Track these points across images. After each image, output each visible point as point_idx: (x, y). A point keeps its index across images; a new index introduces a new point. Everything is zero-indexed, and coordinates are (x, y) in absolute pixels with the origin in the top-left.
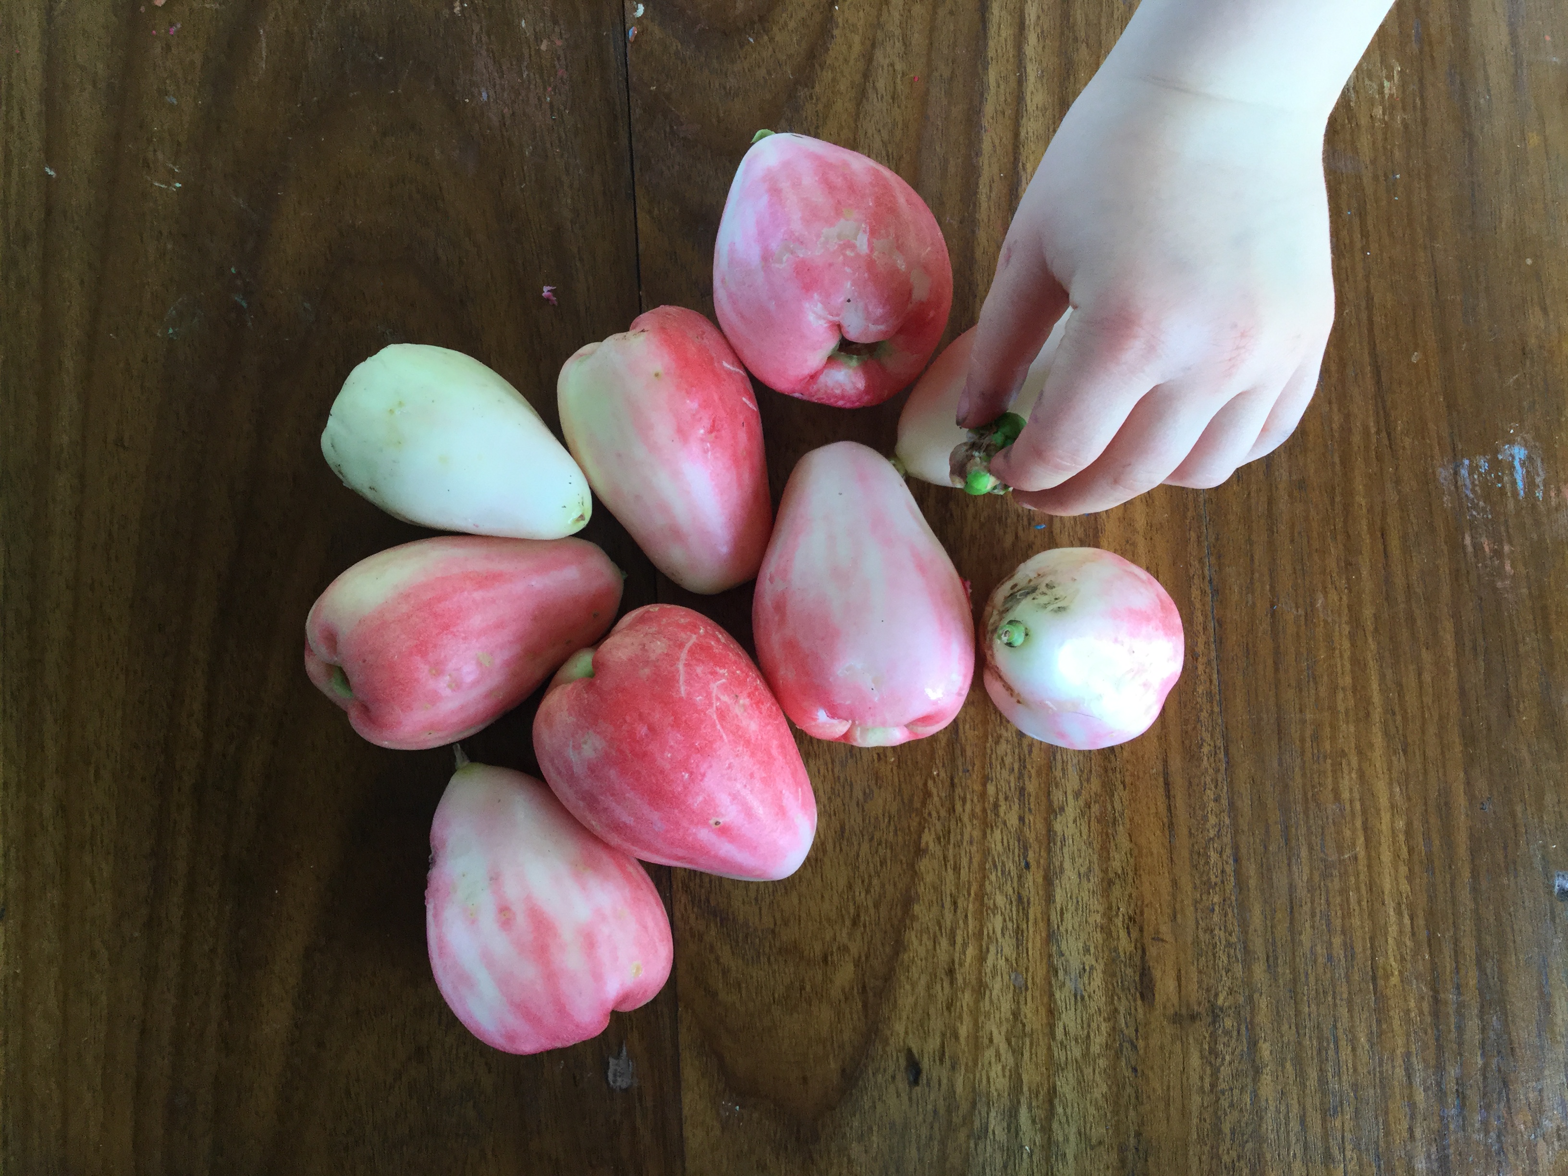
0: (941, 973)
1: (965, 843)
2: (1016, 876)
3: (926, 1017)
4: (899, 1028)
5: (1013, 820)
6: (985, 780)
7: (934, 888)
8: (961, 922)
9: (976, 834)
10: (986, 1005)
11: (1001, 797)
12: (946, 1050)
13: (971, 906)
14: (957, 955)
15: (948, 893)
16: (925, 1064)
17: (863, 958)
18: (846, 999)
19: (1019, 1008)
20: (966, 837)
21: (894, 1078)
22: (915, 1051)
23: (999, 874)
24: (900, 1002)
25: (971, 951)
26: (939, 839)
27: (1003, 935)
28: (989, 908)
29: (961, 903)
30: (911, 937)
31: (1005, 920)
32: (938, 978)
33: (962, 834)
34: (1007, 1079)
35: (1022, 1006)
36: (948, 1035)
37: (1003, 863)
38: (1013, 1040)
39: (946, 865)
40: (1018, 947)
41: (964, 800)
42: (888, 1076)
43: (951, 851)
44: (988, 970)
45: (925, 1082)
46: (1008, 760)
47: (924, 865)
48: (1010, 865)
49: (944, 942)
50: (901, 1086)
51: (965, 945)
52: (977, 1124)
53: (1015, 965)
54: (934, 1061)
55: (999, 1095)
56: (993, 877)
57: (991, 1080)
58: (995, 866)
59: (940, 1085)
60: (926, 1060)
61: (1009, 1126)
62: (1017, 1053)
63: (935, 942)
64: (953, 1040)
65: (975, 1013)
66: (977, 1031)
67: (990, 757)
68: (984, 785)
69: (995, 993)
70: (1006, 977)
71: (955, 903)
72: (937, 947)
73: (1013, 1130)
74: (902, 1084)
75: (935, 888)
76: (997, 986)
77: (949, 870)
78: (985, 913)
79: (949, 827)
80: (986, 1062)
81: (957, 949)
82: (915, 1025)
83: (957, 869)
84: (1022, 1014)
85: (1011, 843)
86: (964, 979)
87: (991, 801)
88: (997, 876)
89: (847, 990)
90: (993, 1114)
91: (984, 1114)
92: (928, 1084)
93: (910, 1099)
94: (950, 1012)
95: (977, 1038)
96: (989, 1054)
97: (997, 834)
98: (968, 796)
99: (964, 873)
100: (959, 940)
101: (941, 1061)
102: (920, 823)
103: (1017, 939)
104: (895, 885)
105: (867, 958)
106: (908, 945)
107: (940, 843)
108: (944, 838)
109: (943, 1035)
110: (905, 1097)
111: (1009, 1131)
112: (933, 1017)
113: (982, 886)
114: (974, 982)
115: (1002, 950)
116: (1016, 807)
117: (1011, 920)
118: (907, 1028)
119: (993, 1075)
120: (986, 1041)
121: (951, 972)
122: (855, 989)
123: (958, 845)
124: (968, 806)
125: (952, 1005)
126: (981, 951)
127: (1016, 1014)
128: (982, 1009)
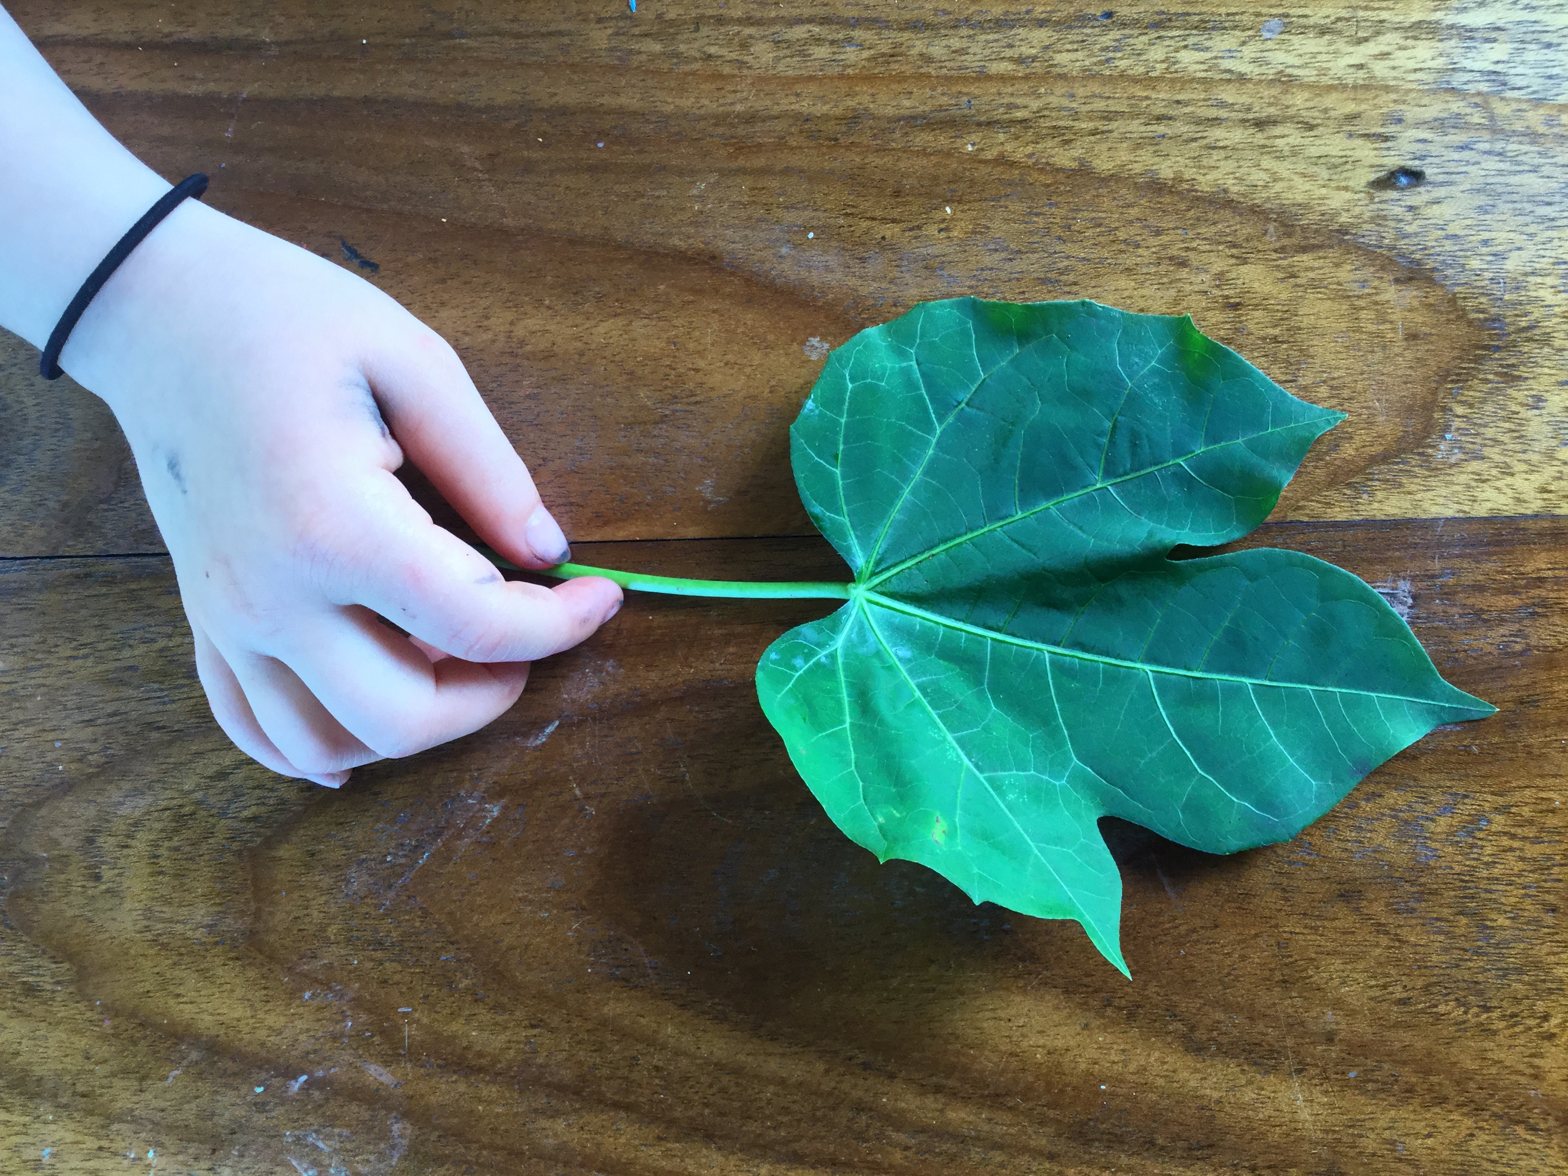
0: (1260, 138)
1: (1074, 105)
2: (1123, 32)
3: (1323, 160)
4: (1337, 200)
5: (1042, 35)
6: (983, 76)
7: (1135, 149)
8: (1187, 110)
9: (1060, 88)
10: (1308, 75)
11: (1008, 53)
12: (1373, 130)
13: (1162, 96)
14: (1233, 115)
15: (1143, 128)
16: (1393, 161)
17: (1234, 251)
18: (1293, 276)
19: (1314, 27)
20: (1065, 102)
21: (1411, 208)
22: (1373, 177)
23: (1119, 55)
24: (1300, 198)
25: (1228, 95)
26: (1067, 142)
27: (1207, 49)
28: (1167, 69)
29: (1159, 110)
30: (1206, 182)
31: (1186, 47)
32: (1267, 142)
33: (1060, 109)
34: (1418, 42)
35: (1311, 21)
36: (1350, 128)
37: (1103, 49)
38: (1360, 34)
39: (1103, 132)
40: (1225, 28)
41: (1011, 107)
42: (1409, 216)
43: (1084, 126)
44: (1257, 71)
45: (1417, 162)
46: (956, 43)
47: (1103, 164)
48: (1108, 39)
49: (1217, 134)
50: (1425, 197)
51: (1222, 105)
52: (1484, 87)
53: (1250, 33)
54: (1388, 149)
55: (1441, 55)
56: (1123, 64)
57: (1418, 66)
58: (1108, 60)
59: (1424, 141)
60: (1386, 161)
61: (1487, 40)
62: (1379, 28)
63: (1214, 148)
64: (1355, 122)
65: (1318, 89)
66: (1345, 87)
67: (952, 69)
68: (989, 78)
69: (1291, 60)
70: (1269, 45)
71: (1160, 118)
72: (1221, 144)
73: (1494, 35)
74: (1419, 196)
75: (1138, 146)
76: (1280, 58)
77: (1110, 127)
78: (1175, 75)
79: (1049, 128)
80: (1394, 73)
81: (1225, 115)
82: (1335, 177)
83: (1108, 116)
84: (1322, 22)
85: (1075, 38)
86: (1270, 105)
87: (1014, 67)
88: (1121, 59)
89: (1281, 275)
90: (1468, 64)
91: (1468, 77)
92: (1422, 158)
93: (1442, 184)
94: (1318, 125)
95: (1355, 87)
96: (1380, 69)
97: (1062, 58)
98: (1006, 101)
99: (1114, 106)
100: (1213, 113)
101: (1386, 139)
102: (1042, 170)
103: (1213, 28)
104: (1129, 206)
105: (1235, 246)
106: (1218, 186)
107: (1071, 141)
108: (1064, 134)
109: (1350, 135)
110: (1441, 192)
111: (1495, 40)
112: (1323, 151)
113: (1136, 80)
114: (1274, 91)
115: (1230, 51)
116: (1022, 32)
117: (1185, 38)
118: (1338, 188)
119: (1412, 64)
120: (1361, 74)
121: (1260, 124)
122: (1279, 263)
123: (1075, 116)
124: (1019, 101)
125: (1307, 123)
126: (1229, 81)
127: (1323, 31)
128: (1312, 79)
